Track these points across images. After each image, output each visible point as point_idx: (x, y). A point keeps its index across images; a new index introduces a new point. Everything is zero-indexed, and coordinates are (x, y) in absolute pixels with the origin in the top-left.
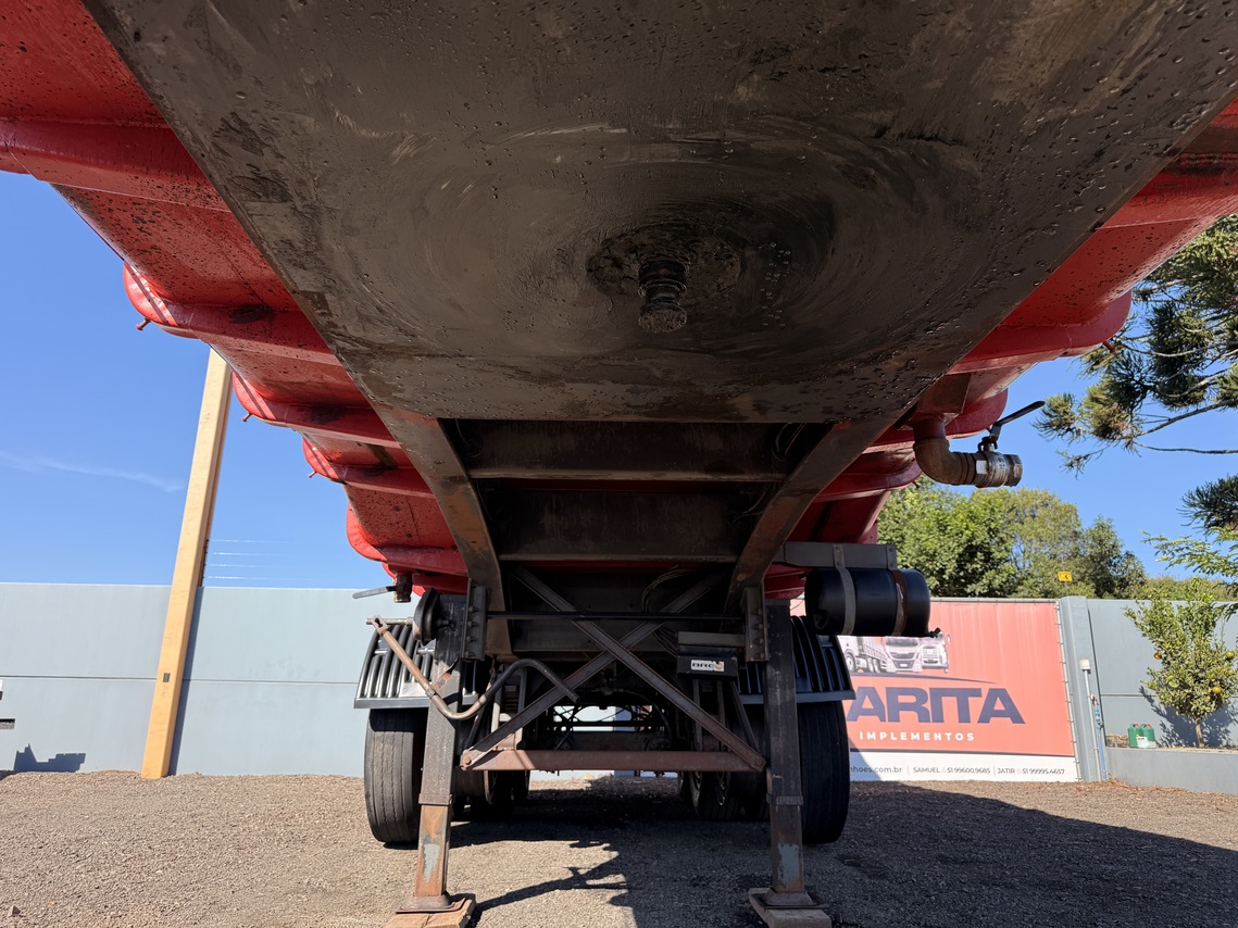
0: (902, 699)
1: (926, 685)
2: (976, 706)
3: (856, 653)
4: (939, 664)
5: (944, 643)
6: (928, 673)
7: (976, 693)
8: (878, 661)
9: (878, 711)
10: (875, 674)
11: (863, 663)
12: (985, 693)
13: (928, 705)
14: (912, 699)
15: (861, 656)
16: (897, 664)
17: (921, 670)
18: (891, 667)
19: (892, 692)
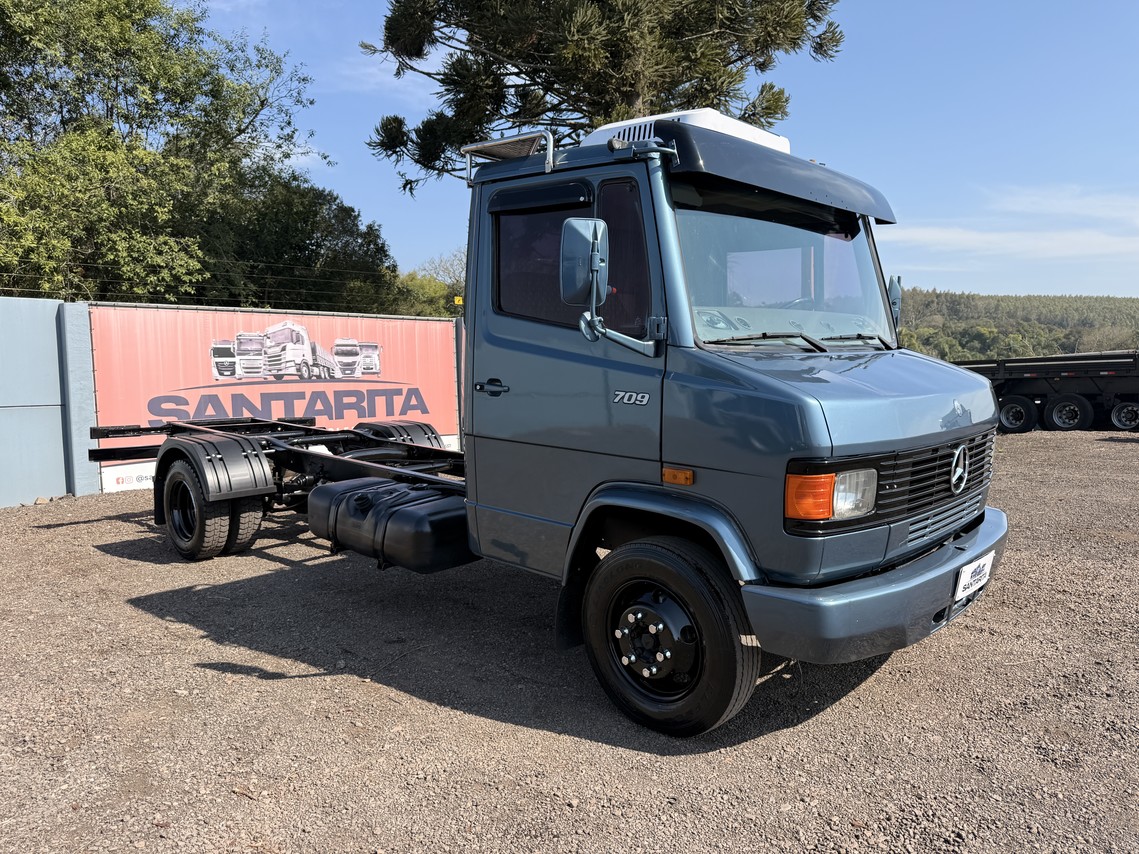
0: (346, 400)
1: (364, 388)
2: (399, 401)
3: (311, 363)
4: (374, 370)
5: (378, 352)
6: (366, 377)
7: (399, 392)
8: (328, 369)
9: (327, 411)
10: (325, 380)
11: (316, 371)
12: (405, 392)
13: (365, 404)
14: (353, 400)
15: (315, 365)
16: (343, 371)
17: (360, 375)
18: (338, 374)
19: (338, 395)
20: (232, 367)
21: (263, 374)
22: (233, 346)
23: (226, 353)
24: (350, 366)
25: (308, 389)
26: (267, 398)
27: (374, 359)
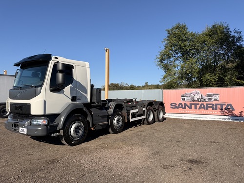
0: (209, 106)
1: (214, 103)
2: (224, 107)
3: (201, 98)
4: (217, 100)
5: (218, 95)
6: (215, 101)
7: (225, 105)
8: (205, 99)
9: (204, 108)
10: (204, 101)
11: (202, 100)
12: (227, 105)
13: (214, 107)
14: (211, 106)
16: (209, 99)
17: (213, 101)
18: (207, 100)
19: (207, 105)
20: (184, 99)
21: (190, 100)
22: (185, 95)
23: (184, 96)
24: (211, 99)
25: (200, 103)
26: (191, 105)
27: (217, 97)
